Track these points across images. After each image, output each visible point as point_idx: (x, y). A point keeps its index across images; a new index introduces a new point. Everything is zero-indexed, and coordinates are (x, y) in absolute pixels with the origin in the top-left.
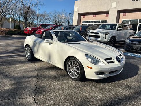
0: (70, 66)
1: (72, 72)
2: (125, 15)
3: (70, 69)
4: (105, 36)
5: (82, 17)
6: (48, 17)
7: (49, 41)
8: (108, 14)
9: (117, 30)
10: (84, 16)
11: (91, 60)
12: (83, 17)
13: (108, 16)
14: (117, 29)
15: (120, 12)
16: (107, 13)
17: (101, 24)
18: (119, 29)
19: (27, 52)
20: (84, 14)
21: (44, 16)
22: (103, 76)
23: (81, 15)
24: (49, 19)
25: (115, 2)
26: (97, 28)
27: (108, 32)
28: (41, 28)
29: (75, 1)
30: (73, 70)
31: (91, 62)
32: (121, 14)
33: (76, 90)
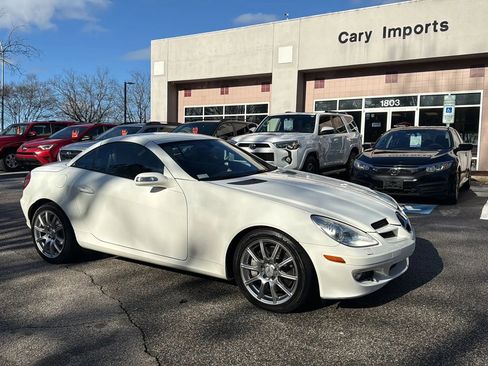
0: (250, 263)
1: (264, 281)
2: (322, 86)
3: (253, 273)
4: (290, 153)
5: (181, 93)
6: (47, 98)
7: (156, 179)
8: (270, 82)
9: (320, 134)
10: (188, 92)
11: (334, 233)
12: (186, 96)
13: (268, 90)
14: (319, 130)
15: (305, 76)
16: (264, 80)
17: (248, 118)
18: (324, 129)
19: (41, 230)
20: (188, 86)
21: (27, 92)
22: (375, 283)
23: (175, 87)
24: (47, 103)
25: (288, 45)
26: (253, 129)
27: (296, 142)
28: (35, 137)
29: (153, 42)
30: (265, 277)
31: (336, 237)
32: (310, 84)
33: (304, 346)
